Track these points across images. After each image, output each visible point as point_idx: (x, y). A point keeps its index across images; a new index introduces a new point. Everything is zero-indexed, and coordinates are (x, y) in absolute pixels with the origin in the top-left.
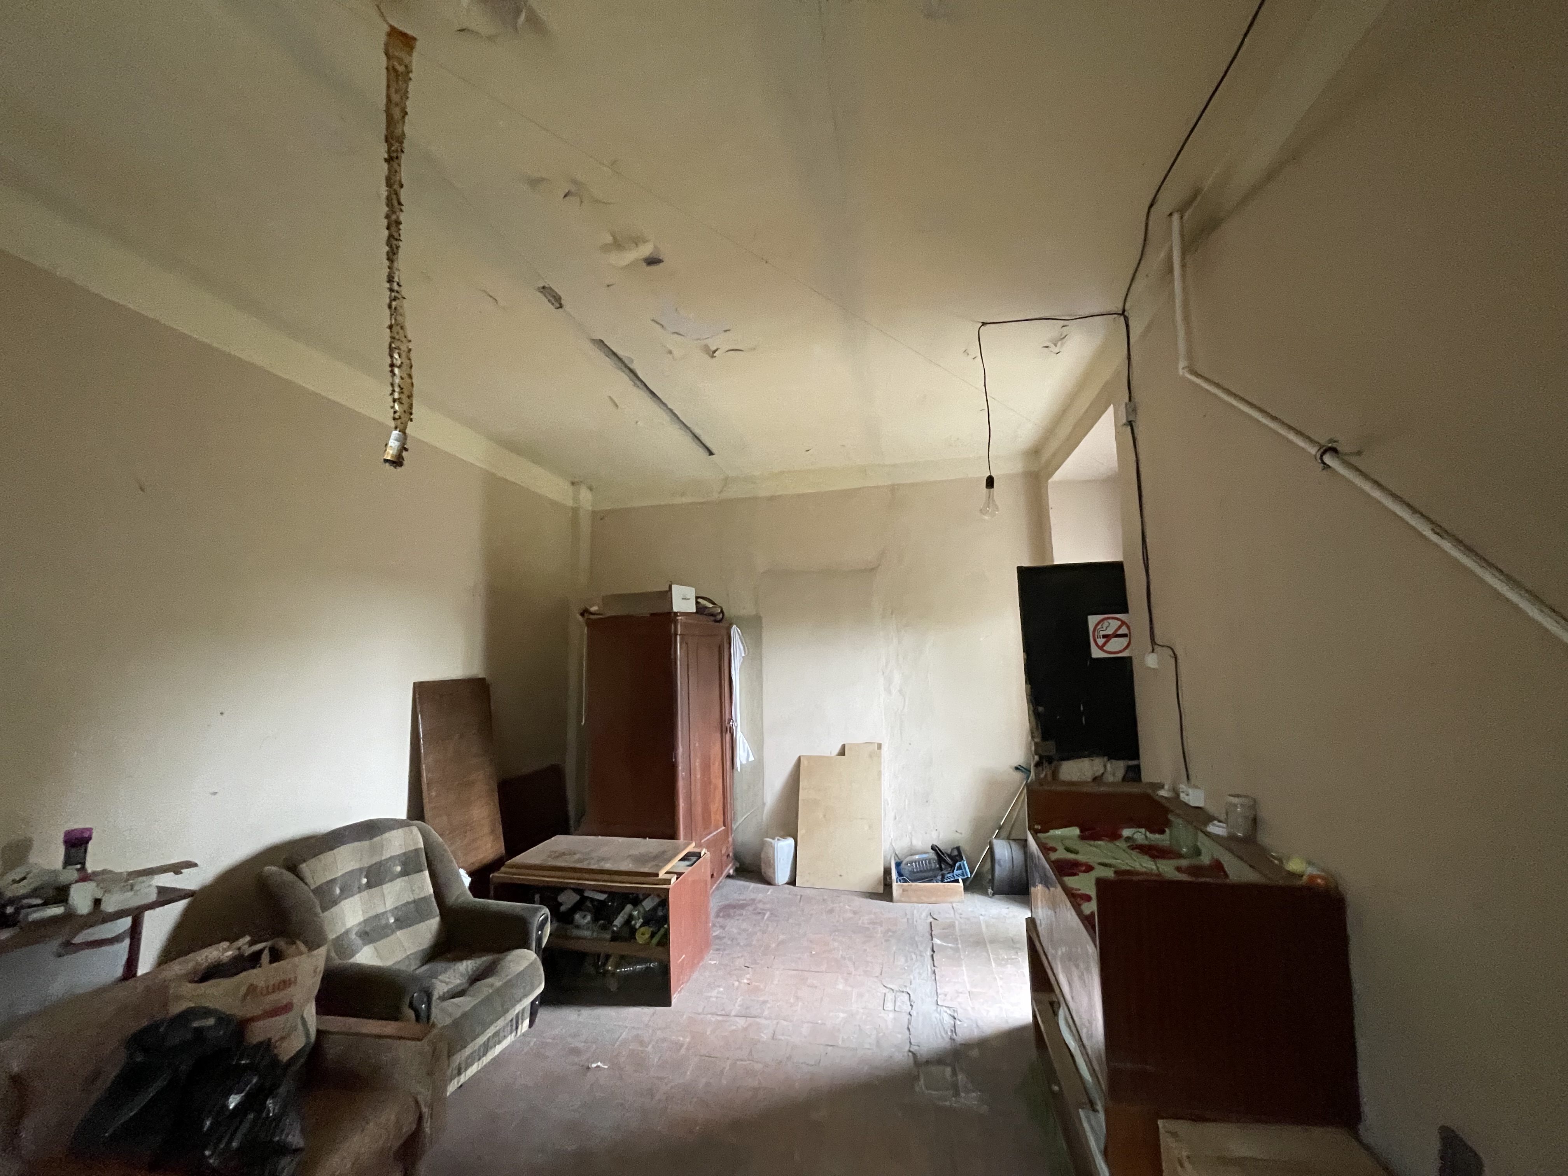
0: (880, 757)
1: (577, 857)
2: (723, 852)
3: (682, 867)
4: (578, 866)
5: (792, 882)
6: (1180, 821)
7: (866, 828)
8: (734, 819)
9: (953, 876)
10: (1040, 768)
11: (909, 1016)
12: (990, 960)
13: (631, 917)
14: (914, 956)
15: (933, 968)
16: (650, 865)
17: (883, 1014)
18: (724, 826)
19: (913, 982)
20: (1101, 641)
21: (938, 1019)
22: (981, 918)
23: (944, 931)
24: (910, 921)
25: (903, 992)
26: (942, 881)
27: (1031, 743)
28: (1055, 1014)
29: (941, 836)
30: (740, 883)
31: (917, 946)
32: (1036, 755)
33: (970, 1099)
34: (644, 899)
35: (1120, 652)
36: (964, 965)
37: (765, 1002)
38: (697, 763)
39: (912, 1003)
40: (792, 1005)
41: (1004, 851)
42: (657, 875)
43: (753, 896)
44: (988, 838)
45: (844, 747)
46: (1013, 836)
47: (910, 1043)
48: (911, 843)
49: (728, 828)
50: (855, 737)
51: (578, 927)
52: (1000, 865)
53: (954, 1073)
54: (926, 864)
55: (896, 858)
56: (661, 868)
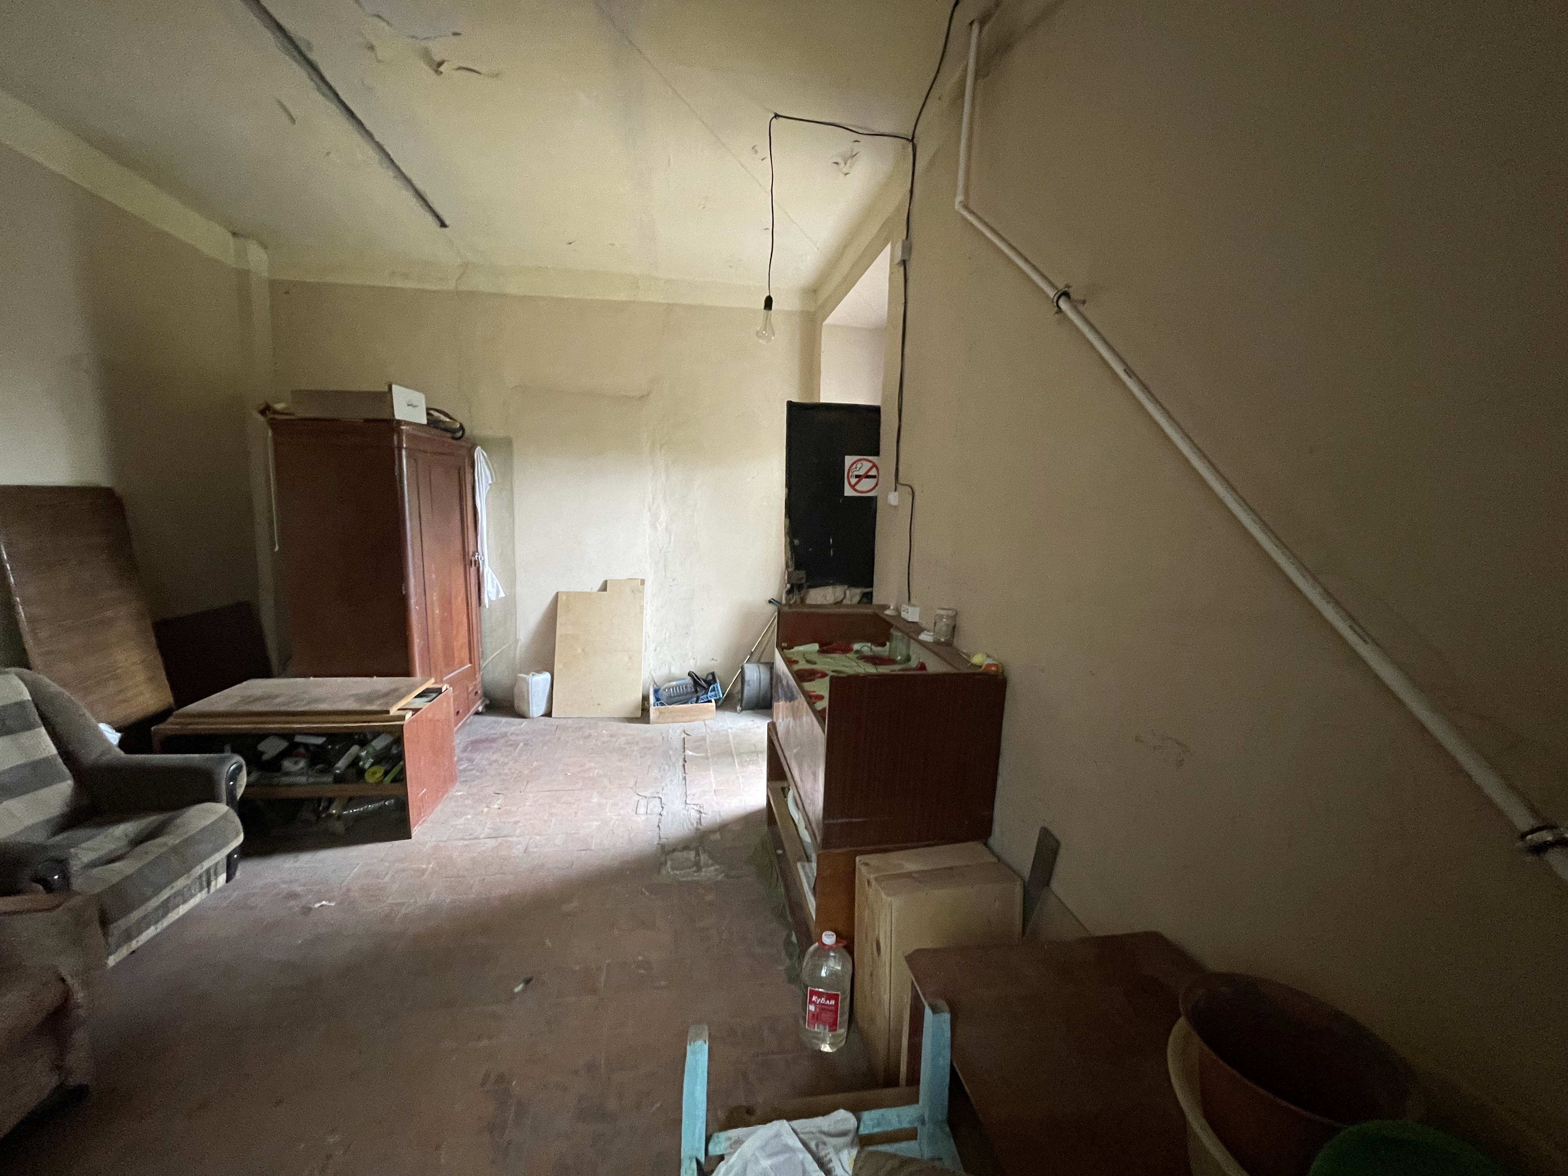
0: (642, 592)
1: (279, 700)
2: (470, 689)
3: (420, 703)
4: (283, 708)
5: (548, 714)
6: (899, 634)
7: (626, 659)
8: (483, 656)
9: (707, 697)
10: (791, 596)
11: (660, 816)
12: (734, 762)
13: (357, 759)
14: (667, 767)
15: (684, 775)
16: (378, 703)
17: (636, 818)
18: (471, 662)
19: (665, 788)
20: (853, 481)
21: (686, 816)
22: (729, 730)
23: (696, 743)
24: (665, 739)
25: (655, 797)
26: (697, 702)
27: (785, 572)
28: (785, 797)
29: (697, 665)
30: (489, 719)
31: (670, 759)
32: (788, 583)
33: (710, 872)
34: (372, 740)
35: (868, 492)
36: (711, 770)
37: (516, 823)
38: (434, 596)
39: (663, 806)
40: (546, 821)
41: (754, 674)
42: (388, 712)
43: (504, 729)
44: (741, 663)
45: (606, 582)
46: (762, 661)
47: (659, 837)
48: (670, 671)
49: (474, 664)
50: (616, 574)
51: (288, 774)
52: (749, 685)
53: (698, 854)
54: (683, 689)
55: (655, 686)
56: (393, 704)
